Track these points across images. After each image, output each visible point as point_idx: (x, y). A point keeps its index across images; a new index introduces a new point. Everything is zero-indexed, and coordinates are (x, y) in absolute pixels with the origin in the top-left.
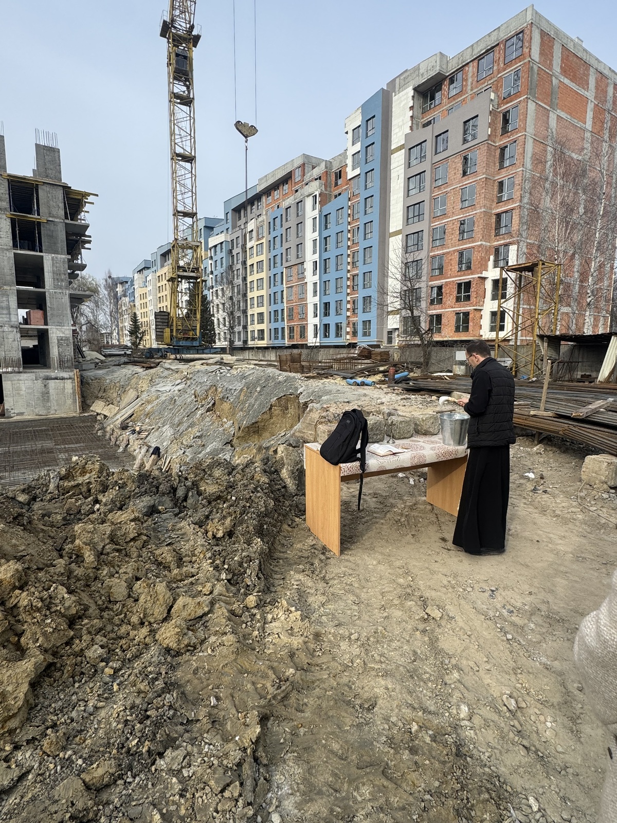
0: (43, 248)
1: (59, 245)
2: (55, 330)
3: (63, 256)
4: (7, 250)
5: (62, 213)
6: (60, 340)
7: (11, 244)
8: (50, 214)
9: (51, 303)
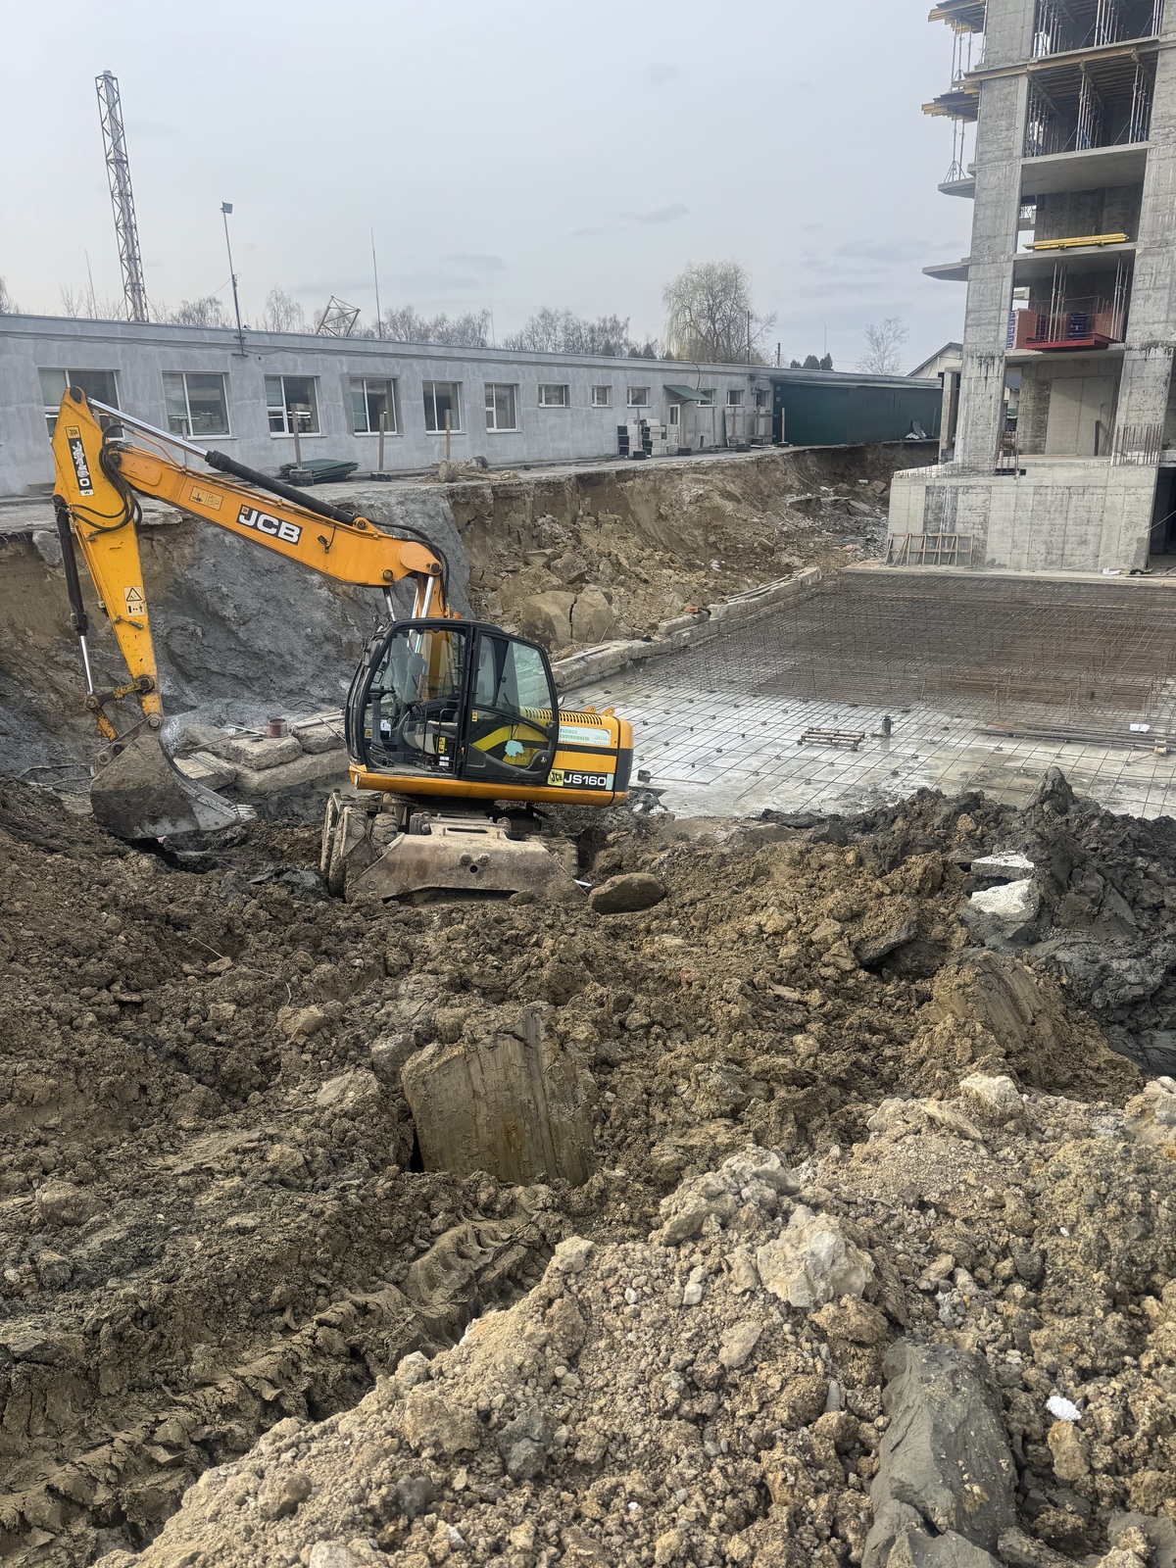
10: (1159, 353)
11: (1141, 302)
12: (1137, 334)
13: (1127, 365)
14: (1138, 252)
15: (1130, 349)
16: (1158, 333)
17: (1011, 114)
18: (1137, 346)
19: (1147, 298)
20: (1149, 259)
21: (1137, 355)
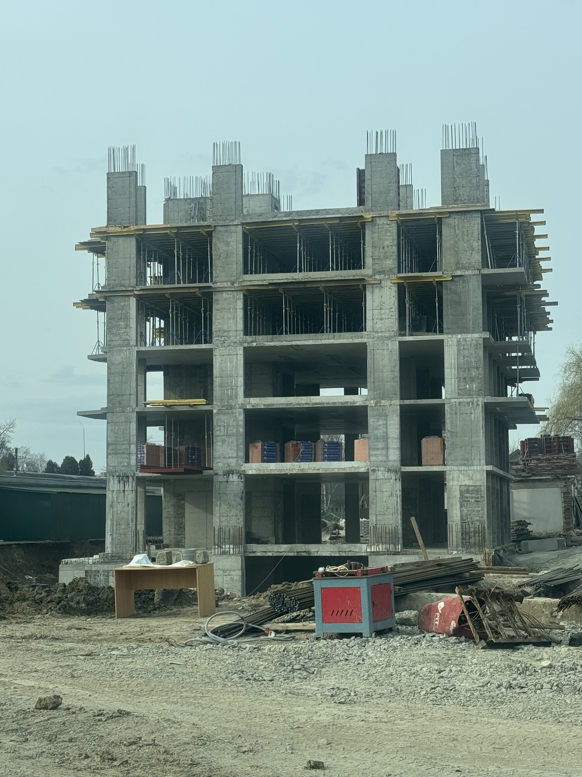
0: (445, 326)
1: (470, 317)
2: (456, 474)
3: (476, 335)
4: (389, 338)
5: (477, 257)
6: (465, 492)
7: (396, 327)
8: (458, 265)
9: (452, 423)
10: (234, 478)
11: (220, 444)
12: (220, 465)
13: (216, 486)
14: (215, 411)
15: (216, 474)
16: (233, 464)
17: (127, 318)
18: (221, 472)
19: (223, 442)
20: (222, 417)
21: (222, 479)
